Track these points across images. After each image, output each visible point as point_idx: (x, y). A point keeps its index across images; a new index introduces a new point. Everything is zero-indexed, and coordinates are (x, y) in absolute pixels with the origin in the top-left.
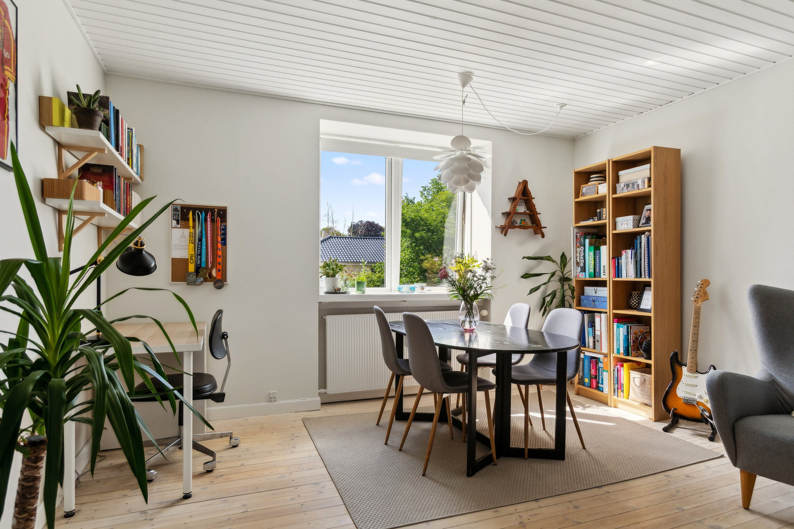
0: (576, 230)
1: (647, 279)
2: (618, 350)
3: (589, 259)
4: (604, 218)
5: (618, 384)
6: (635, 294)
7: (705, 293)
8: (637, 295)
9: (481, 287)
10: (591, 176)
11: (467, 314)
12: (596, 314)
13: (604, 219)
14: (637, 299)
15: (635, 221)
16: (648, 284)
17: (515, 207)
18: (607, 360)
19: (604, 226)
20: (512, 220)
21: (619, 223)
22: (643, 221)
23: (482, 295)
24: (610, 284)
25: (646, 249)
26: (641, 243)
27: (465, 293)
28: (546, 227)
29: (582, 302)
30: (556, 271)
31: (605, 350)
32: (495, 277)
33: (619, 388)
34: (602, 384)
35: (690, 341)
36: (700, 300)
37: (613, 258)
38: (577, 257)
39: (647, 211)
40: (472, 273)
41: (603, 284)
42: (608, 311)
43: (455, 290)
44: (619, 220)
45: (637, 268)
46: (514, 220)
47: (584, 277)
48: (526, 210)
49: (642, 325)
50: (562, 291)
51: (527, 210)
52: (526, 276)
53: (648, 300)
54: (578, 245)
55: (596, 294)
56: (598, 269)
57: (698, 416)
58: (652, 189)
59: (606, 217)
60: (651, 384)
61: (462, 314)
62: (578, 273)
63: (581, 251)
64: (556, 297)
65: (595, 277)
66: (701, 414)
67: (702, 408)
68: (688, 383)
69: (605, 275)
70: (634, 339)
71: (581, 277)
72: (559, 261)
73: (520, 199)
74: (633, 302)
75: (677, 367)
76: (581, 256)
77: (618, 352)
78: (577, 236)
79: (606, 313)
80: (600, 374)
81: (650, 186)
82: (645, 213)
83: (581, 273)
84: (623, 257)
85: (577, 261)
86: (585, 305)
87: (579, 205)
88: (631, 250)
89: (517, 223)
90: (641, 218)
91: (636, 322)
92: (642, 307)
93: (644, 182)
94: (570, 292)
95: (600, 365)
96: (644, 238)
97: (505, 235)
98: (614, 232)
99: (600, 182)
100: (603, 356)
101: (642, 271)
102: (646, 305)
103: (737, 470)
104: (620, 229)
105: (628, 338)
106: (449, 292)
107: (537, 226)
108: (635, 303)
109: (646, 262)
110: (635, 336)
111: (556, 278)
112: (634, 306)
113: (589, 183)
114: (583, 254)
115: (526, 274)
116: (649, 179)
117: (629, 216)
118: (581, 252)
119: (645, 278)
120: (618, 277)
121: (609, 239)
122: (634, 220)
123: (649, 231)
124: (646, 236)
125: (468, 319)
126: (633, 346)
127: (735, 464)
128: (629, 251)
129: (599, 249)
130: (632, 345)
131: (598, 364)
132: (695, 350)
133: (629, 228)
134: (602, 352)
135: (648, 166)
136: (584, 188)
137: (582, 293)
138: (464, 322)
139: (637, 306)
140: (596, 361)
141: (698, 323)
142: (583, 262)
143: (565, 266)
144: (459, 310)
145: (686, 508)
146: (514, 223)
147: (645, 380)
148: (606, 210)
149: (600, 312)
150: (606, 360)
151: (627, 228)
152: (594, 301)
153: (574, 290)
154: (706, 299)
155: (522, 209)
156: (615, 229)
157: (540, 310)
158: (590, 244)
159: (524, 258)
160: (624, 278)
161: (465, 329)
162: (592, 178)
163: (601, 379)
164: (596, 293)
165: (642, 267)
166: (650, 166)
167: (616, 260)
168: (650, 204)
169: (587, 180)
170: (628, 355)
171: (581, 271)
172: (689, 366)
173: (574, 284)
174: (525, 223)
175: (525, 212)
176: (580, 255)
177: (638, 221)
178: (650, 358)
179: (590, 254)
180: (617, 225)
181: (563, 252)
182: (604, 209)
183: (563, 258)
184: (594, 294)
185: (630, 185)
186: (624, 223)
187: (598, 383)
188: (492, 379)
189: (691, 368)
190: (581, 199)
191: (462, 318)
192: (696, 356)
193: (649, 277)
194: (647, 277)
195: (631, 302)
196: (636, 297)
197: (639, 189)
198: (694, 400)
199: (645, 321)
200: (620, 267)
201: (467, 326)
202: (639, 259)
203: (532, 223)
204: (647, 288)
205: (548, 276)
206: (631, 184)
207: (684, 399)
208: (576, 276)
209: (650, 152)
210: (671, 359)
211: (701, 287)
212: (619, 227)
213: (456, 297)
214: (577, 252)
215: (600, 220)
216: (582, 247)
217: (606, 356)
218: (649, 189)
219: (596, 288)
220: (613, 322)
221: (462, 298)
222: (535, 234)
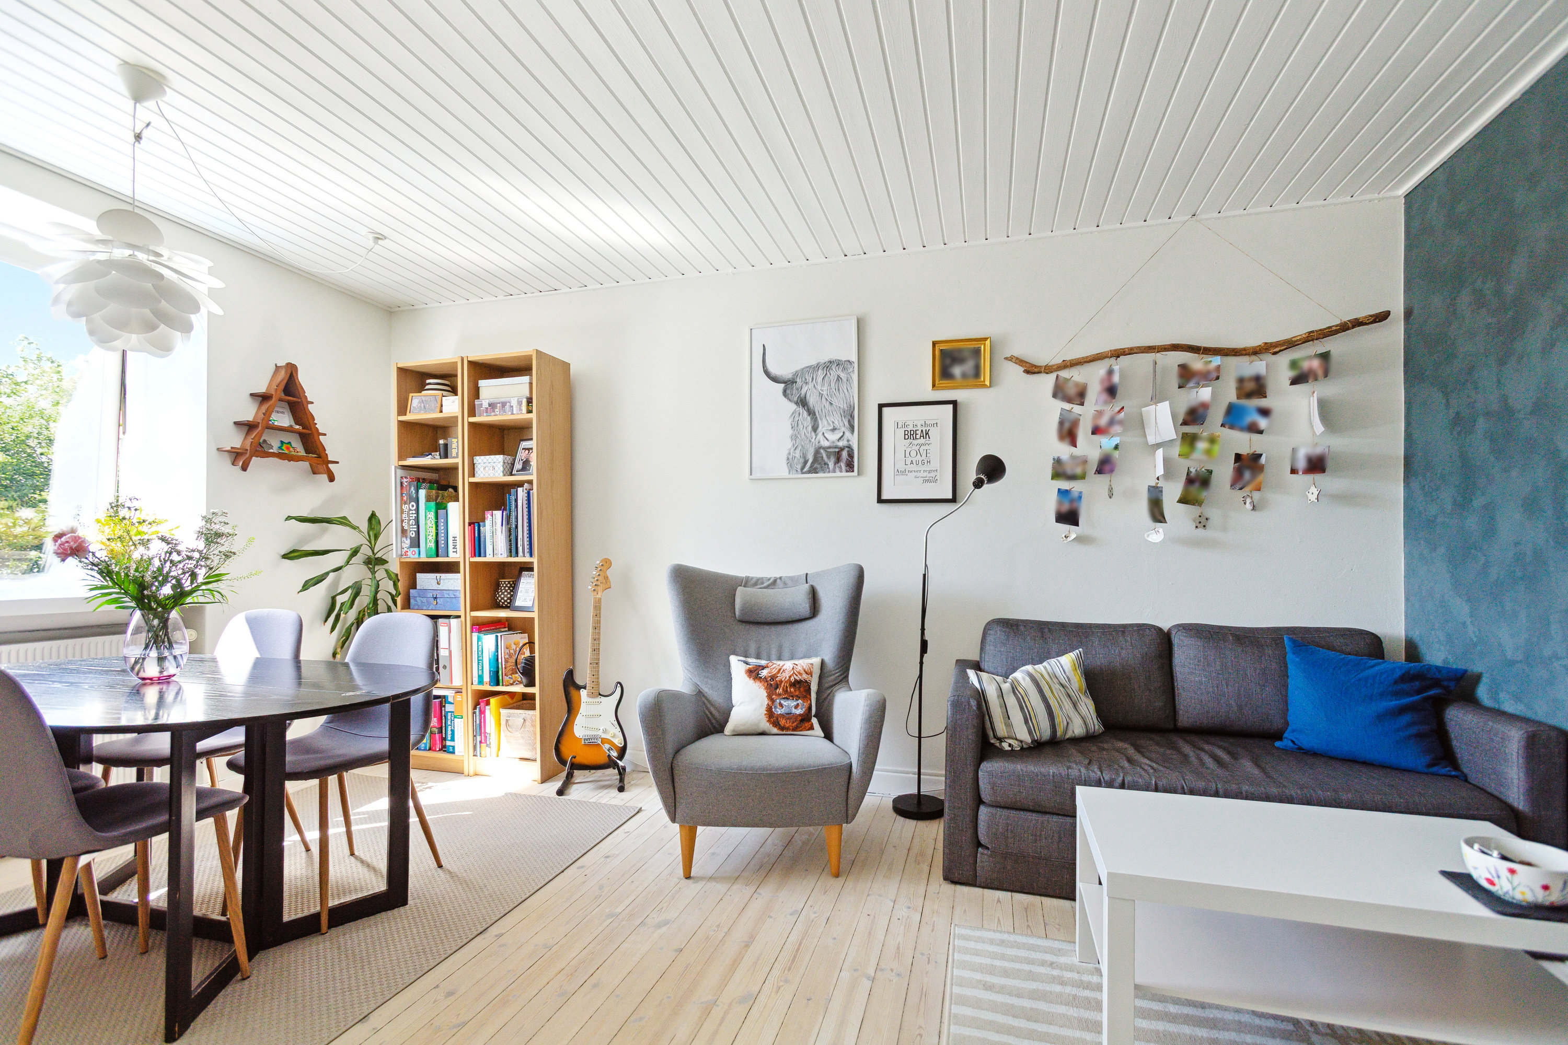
0: (400, 473)
1: (527, 559)
2: (481, 678)
3: (426, 524)
4: (454, 454)
5: (481, 735)
6: (505, 583)
7: (606, 578)
8: (509, 585)
9: (194, 576)
10: (428, 381)
11: (150, 641)
12: (440, 620)
13: (454, 458)
14: (509, 591)
15: (506, 464)
16: (528, 568)
17: (267, 414)
18: (462, 698)
19: (453, 469)
20: (261, 441)
21: (479, 466)
22: (518, 466)
23: (194, 595)
24: (465, 568)
25: (526, 510)
26: (516, 501)
27: (146, 592)
28: (337, 463)
29: (412, 601)
30: (362, 545)
31: (458, 681)
32: (234, 554)
33: (483, 741)
34: (453, 739)
35: (590, 650)
36: (600, 589)
37: (470, 524)
38: (402, 521)
39: (524, 451)
40: (168, 544)
41: (451, 568)
42: (462, 613)
43: (110, 584)
44: (480, 461)
45: (510, 541)
46: (265, 441)
47: (417, 556)
48: (293, 423)
49: (517, 633)
50: (374, 582)
51: (297, 423)
52: (292, 555)
53: (527, 592)
54: (405, 498)
55: (439, 586)
56: (443, 542)
57: (603, 760)
58: (533, 416)
59: (457, 453)
60: (534, 726)
61: (133, 642)
62: (406, 549)
63: (410, 510)
64: (361, 594)
65: (437, 556)
66: (609, 756)
67: (607, 746)
68: (589, 714)
69: (456, 552)
70: (507, 656)
71: (412, 556)
72: (364, 526)
73: (281, 400)
74: (502, 596)
75: (573, 692)
76: (411, 518)
77: (481, 682)
78: (402, 483)
79: (459, 617)
80: (449, 723)
81: (530, 411)
82: (521, 455)
83: (412, 549)
84: (488, 522)
85: (402, 527)
86: (418, 606)
87: (406, 427)
88: (501, 512)
89: (272, 447)
90: (514, 460)
91: (507, 629)
92: (518, 603)
93: (520, 403)
94: (391, 583)
95: (449, 708)
96: (521, 493)
97: (244, 468)
98: (472, 480)
99: (445, 393)
100: (454, 692)
101: (519, 545)
102: (525, 600)
103: (676, 826)
104: (482, 475)
105: (498, 655)
106: (91, 590)
107: (319, 457)
108: (506, 599)
109: (526, 532)
110: (507, 651)
111: (359, 558)
112: (503, 603)
113: (423, 392)
114: (415, 515)
115: (294, 551)
116: (530, 401)
117: (498, 456)
118: (411, 512)
119: (524, 556)
120: (480, 556)
121: (464, 490)
122: (504, 463)
123: (530, 482)
124: (526, 489)
125: (154, 654)
126: (505, 668)
127: (673, 820)
128: (498, 514)
129: (445, 508)
130: (504, 666)
131: (444, 706)
132: (596, 663)
133: (497, 475)
134: (454, 684)
135: (526, 379)
136: (415, 400)
137: (413, 585)
138: (140, 661)
139: (508, 603)
140: (441, 702)
141: (599, 622)
142: (415, 529)
143: (376, 537)
144: (125, 632)
145: (619, 910)
146: (264, 445)
147: (525, 720)
148: (457, 442)
149: (448, 617)
150: (459, 698)
151: (494, 475)
152: (436, 598)
153: (399, 580)
154: (607, 587)
155: (283, 419)
156: (474, 476)
157: (326, 621)
158: (428, 499)
159: (289, 518)
160: (489, 558)
161: (144, 679)
162: (430, 384)
163: (449, 732)
164: (438, 584)
165: (519, 539)
166: (531, 379)
167: (476, 527)
168: (532, 439)
169: (421, 387)
170: (498, 684)
171: (411, 546)
172: (589, 688)
173: (395, 567)
174: (291, 449)
175: (291, 426)
176: (409, 516)
177: (510, 465)
178: (531, 683)
179: (429, 516)
180: (476, 469)
181: (373, 511)
182: (454, 440)
183: (374, 521)
184: (436, 587)
185: (498, 405)
186: (489, 465)
187: (443, 739)
188: (233, 783)
189: (592, 691)
190: (409, 417)
191: (135, 652)
192: (598, 671)
193: (531, 556)
194: (527, 555)
195: (500, 596)
196: (507, 588)
197: (512, 414)
198: (596, 737)
199: (524, 626)
200: (482, 539)
201: (151, 669)
202: (514, 526)
203: (307, 451)
204: (525, 573)
205: (346, 554)
206: (499, 403)
207: (585, 739)
208: (402, 555)
209: (529, 358)
210: (564, 681)
211: (601, 570)
212: (479, 472)
213: (116, 601)
214: (402, 512)
215: (446, 456)
216: (413, 503)
217: (458, 691)
218: (530, 415)
219: (438, 575)
220: (472, 631)
221: (133, 604)
222: (314, 473)
